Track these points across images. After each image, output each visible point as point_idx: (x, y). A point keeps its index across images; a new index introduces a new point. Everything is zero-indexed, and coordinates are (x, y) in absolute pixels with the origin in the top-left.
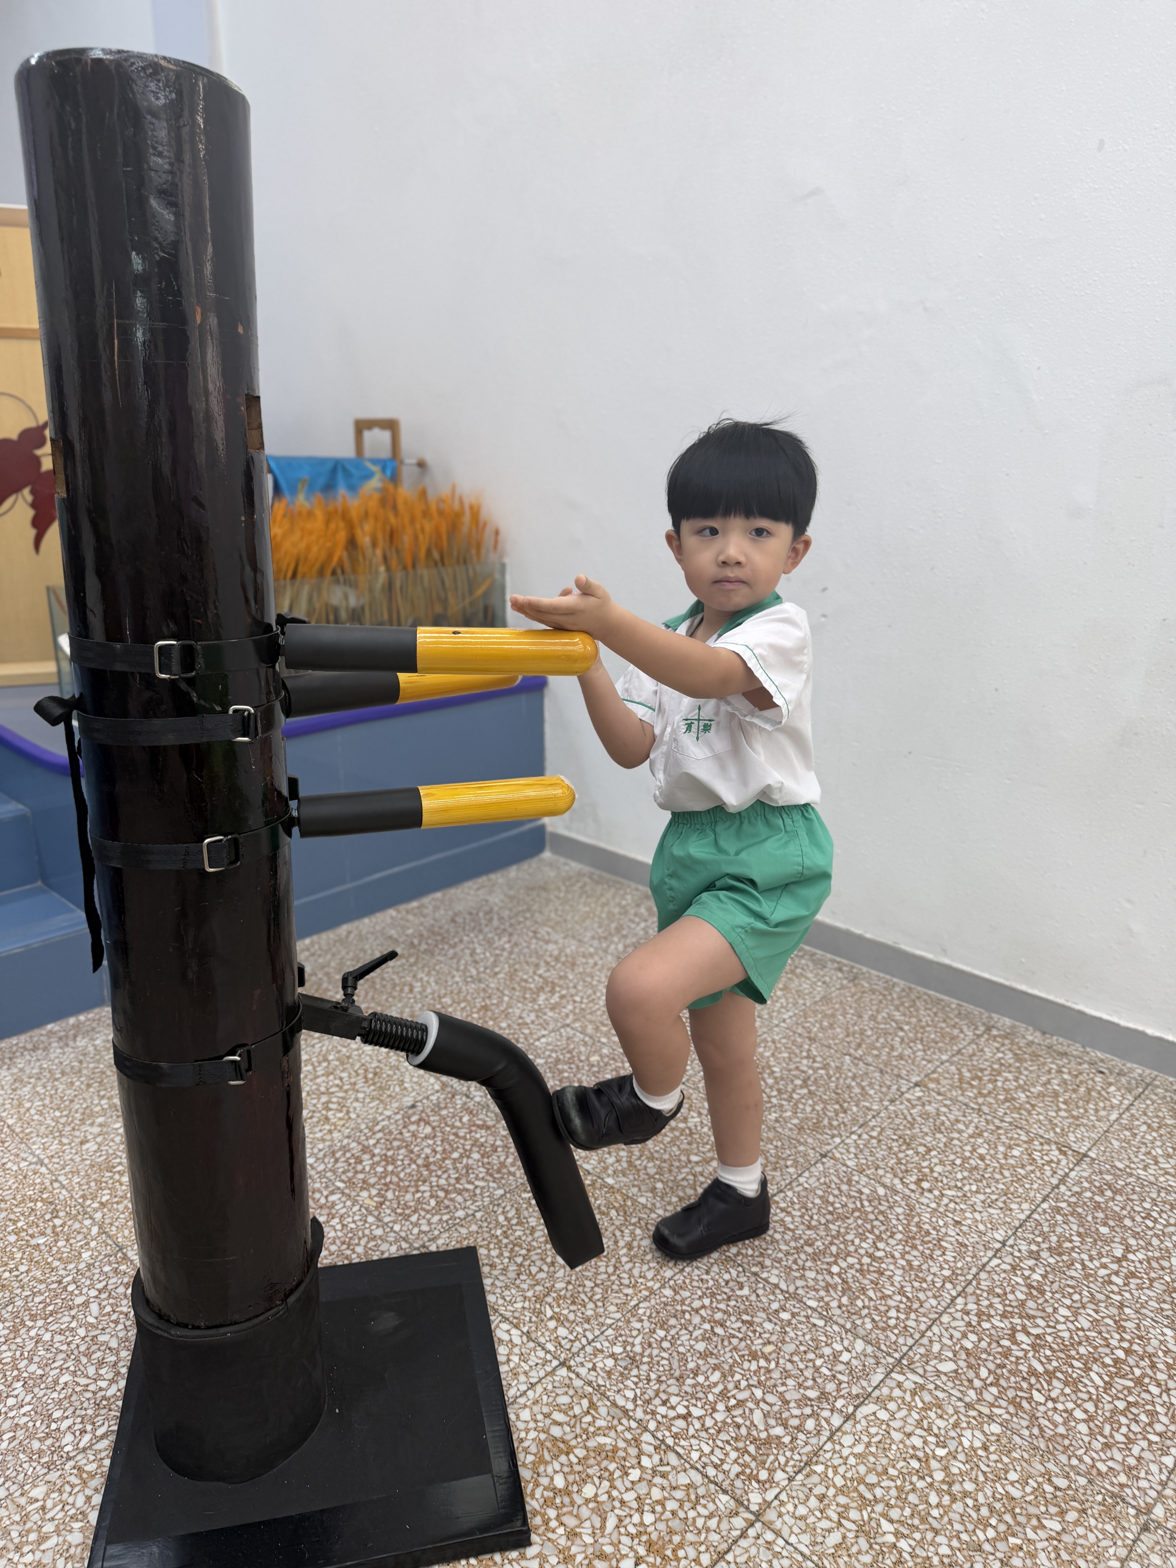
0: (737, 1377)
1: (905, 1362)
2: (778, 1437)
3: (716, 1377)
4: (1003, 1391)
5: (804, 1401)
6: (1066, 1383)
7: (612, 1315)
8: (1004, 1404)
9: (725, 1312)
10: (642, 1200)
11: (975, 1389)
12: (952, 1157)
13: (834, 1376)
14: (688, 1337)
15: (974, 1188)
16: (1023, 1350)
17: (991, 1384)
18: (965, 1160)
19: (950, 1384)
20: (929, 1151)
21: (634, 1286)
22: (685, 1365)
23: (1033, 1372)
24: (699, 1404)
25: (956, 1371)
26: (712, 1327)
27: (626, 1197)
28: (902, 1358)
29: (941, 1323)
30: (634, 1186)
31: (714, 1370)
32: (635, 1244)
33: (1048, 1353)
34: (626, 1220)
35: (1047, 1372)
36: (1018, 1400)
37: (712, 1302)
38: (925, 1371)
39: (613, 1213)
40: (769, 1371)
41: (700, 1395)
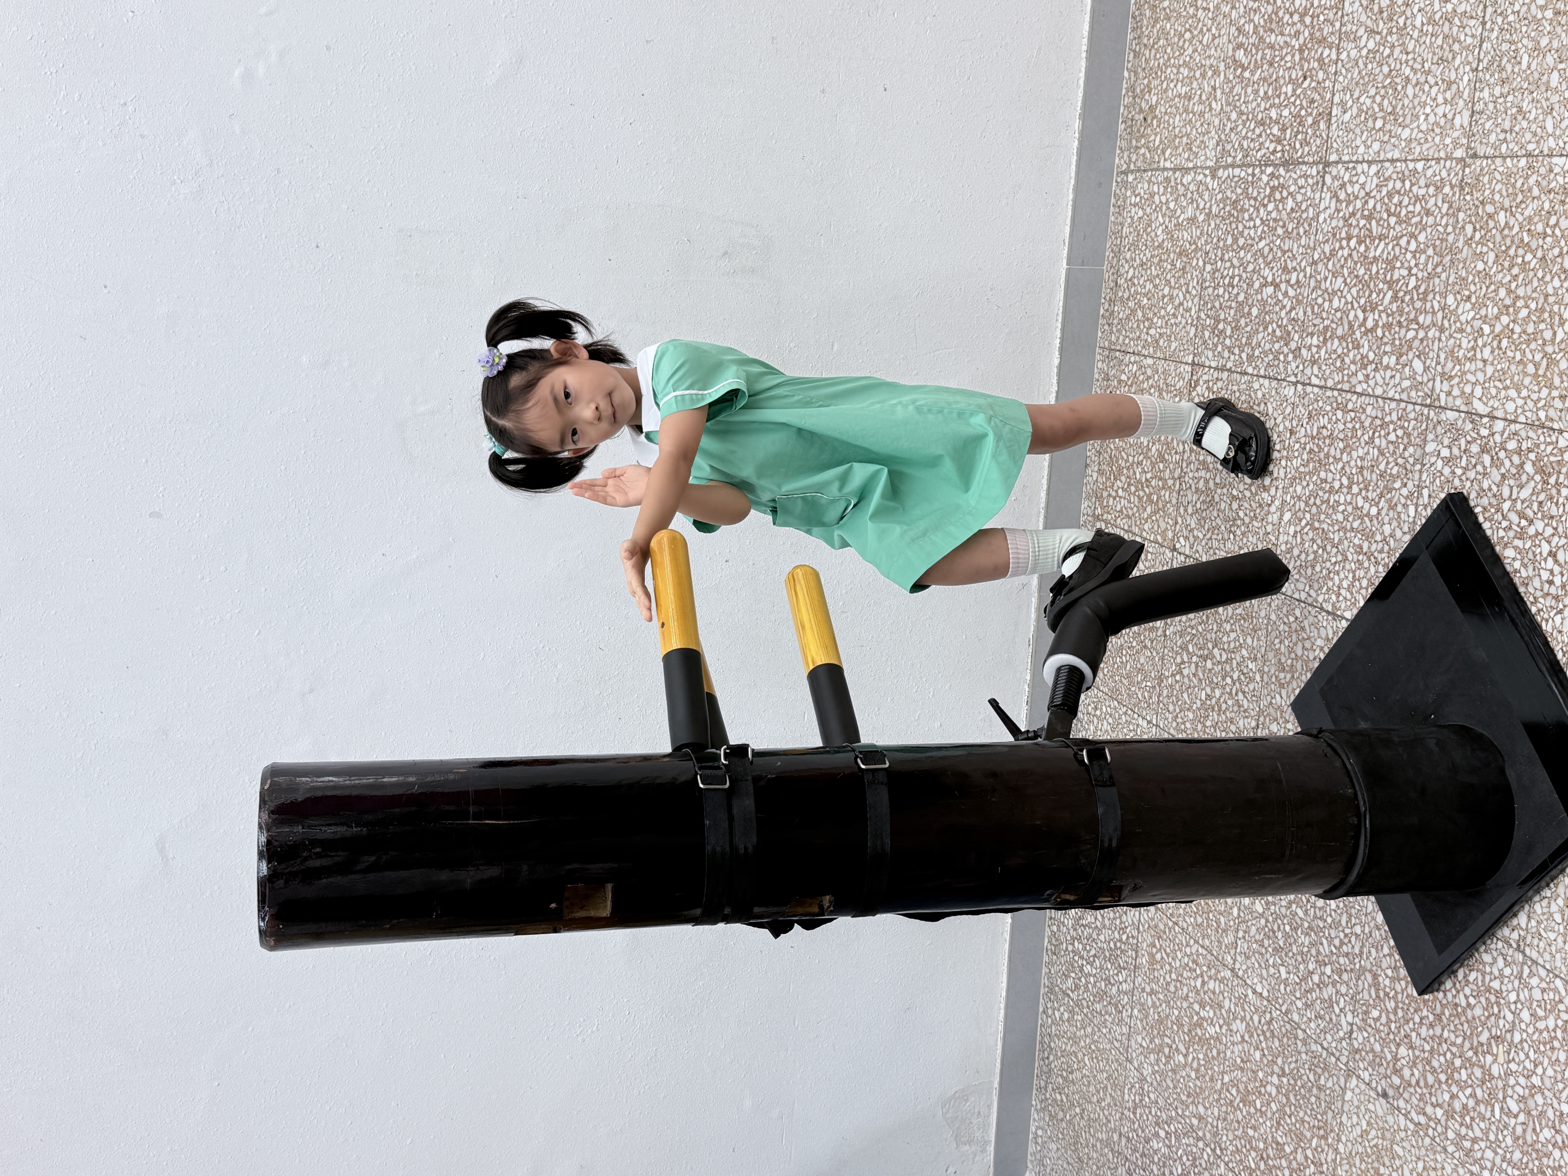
1: (1428, 401)
2: (1534, 464)
4: (1419, 312)
5: (1496, 463)
6: (1393, 268)
8: (1429, 305)
11: (1426, 333)
16: (1380, 316)
17: (1418, 323)
19: (1431, 355)
23: (1395, 298)
25: (1419, 357)
28: (1426, 406)
29: (1384, 392)
33: (1374, 295)
35: (1390, 288)
36: (1421, 296)
38: (1429, 380)
41: (1530, 556)
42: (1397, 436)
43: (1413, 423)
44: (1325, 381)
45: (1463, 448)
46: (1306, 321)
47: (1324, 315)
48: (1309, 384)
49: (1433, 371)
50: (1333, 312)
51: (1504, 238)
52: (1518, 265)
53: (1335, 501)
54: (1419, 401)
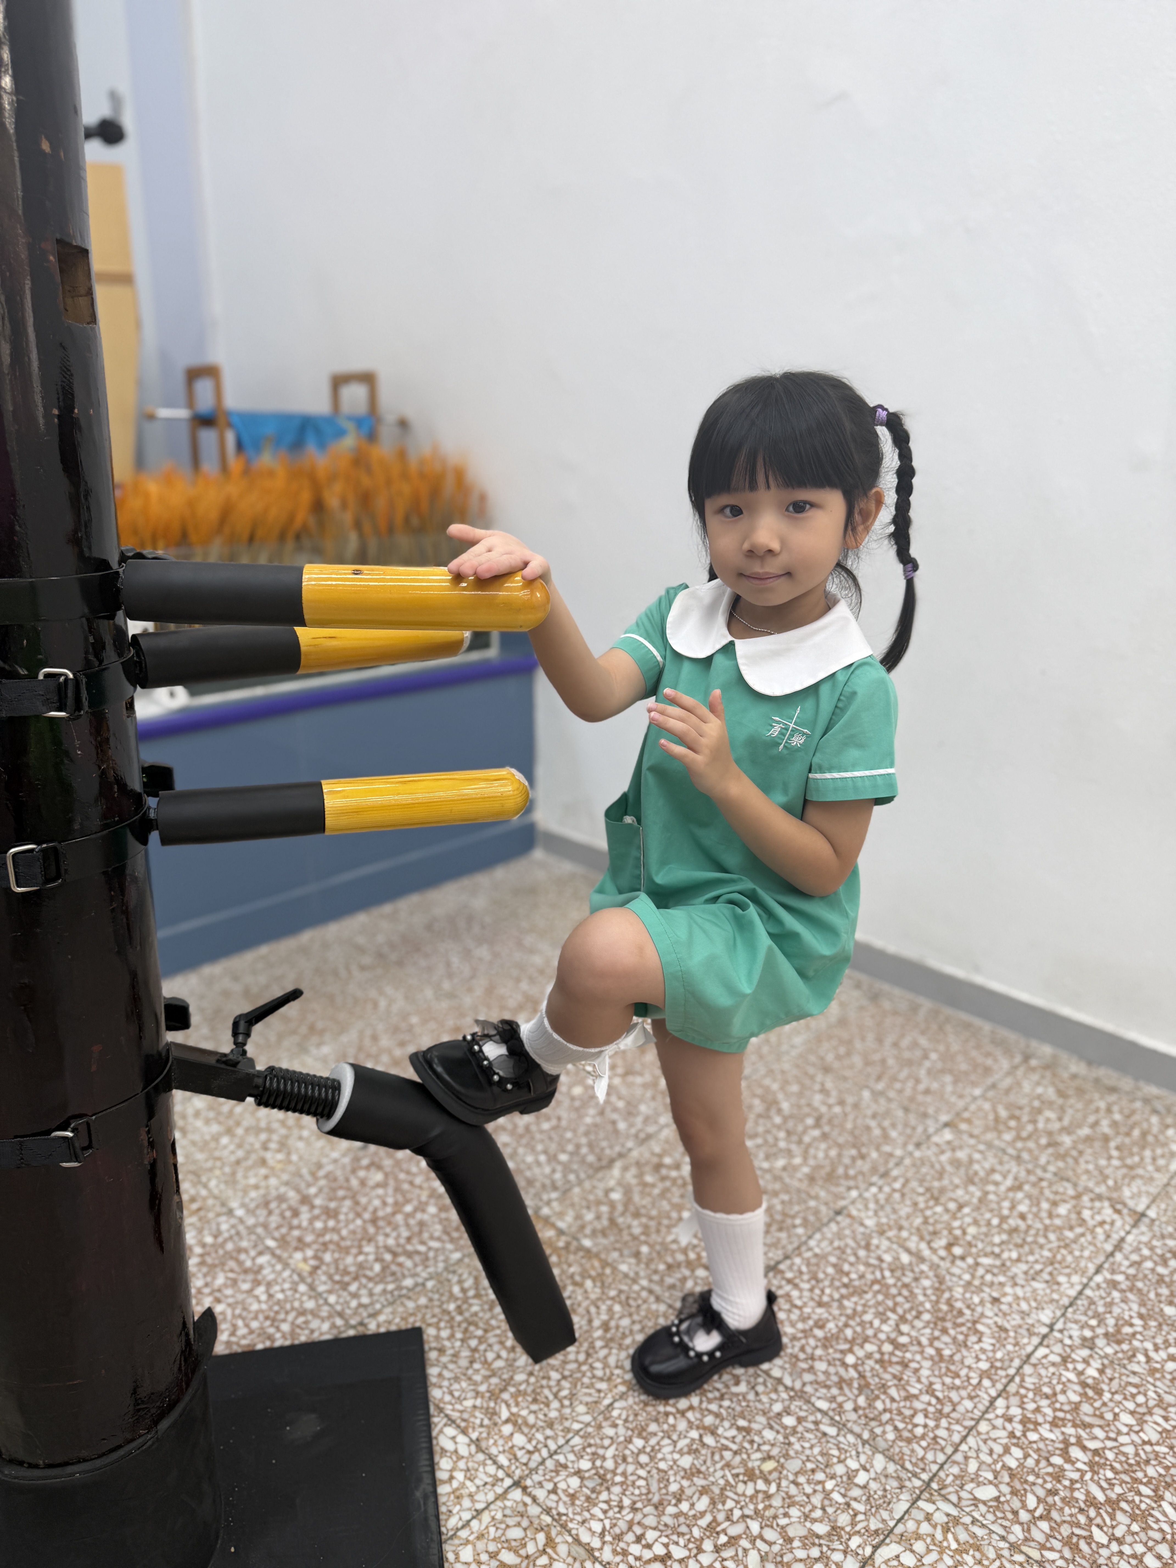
0: (730, 1504)
1: (935, 1486)
3: (703, 1504)
4: (1055, 1527)
5: (810, 1539)
6: (1133, 1518)
7: (581, 1418)
8: (1057, 1545)
9: (717, 1415)
10: (624, 1268)
11: (1021, 1524)
12: (988, 1216)
13: (848, 1505)
14: (670, 1448)
15: (1014, 1255)
16: (1078, 1470)
17: (1041, 1517)
18: (1003, 1219)
19: (990, 1517)
20: (960, 1207)
21: (609, 1380)
22: (666, 1487)
23: (1091, 1501)
24: (682, 1542)
25: (997, 1499)
26: (701, 1436)
27: (605, 1264)
28: (931, 1480)
29: (979, 1433)
30: (615, 1249)
31: (701, 1494)
32: (613, 1324)
33: (1110, 1474)
34: (603, 1293)
35: (1108, 1501)
36: (1075, 1540)
37: (701, 1402)
38: (960, 1498)
39: (589, 1284)
40: (768, 1497)
41: (683, 1529)
42: (916, 1426)
43: (920, 1453)
44: (1035, 1365)
45: (854, 1504)
46: (1124, 1371)
47: (1118, 1397)
48: (1041, 1344)
49: (967, 1509)
50: (1117, 1410)
53: (888, 1319)
54: (942, 1474)
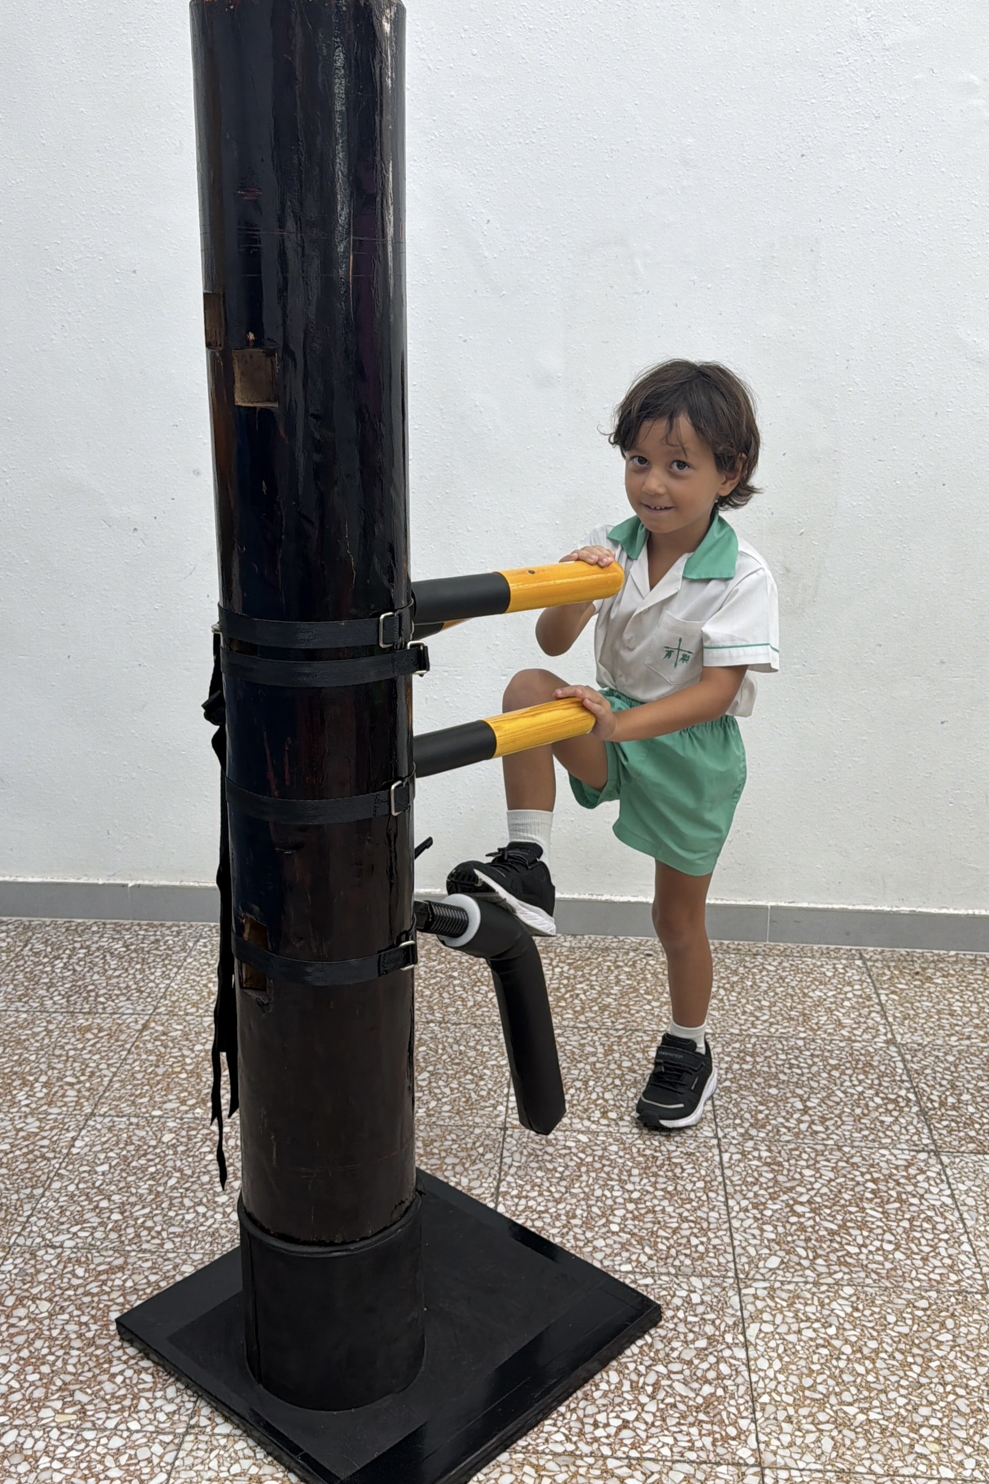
1: (742, 1276)
2: (712, 1395)
4: (827, 1259)
5: (701, 1354)
6: (860, 1228)
8: (837, 1268)
11: (808, 1268)
13: (703, 1319)
16: (810, 1218)
17: (815, 1258)
19: (789, 1275)
24: (625, 1408)
25: (782, 1262)
28: (737, 1274)
29: (737, 1229)
33: (828, 1211)
35: (840, 1226)
36: (842, 1259)
38: (762, 1275)
42: (697, 1246)
43: (716, 1262)
44: (730, 1168)
45: (706, 1317)
46: (781, 1143)
47: (793, 1162)
48: (721, 1151)
49: (773, 1278)
50: (799, 1170)
51: (926, 1341)
52: (906, 1358)
53: (613, 1186)
54: (739, 1266)
